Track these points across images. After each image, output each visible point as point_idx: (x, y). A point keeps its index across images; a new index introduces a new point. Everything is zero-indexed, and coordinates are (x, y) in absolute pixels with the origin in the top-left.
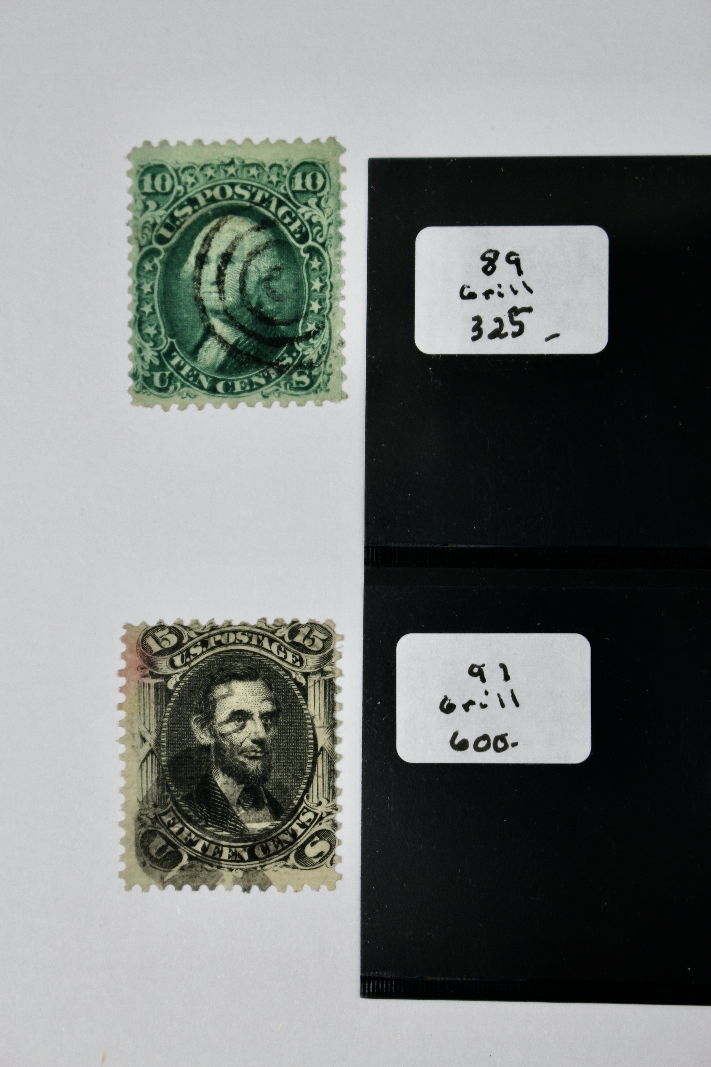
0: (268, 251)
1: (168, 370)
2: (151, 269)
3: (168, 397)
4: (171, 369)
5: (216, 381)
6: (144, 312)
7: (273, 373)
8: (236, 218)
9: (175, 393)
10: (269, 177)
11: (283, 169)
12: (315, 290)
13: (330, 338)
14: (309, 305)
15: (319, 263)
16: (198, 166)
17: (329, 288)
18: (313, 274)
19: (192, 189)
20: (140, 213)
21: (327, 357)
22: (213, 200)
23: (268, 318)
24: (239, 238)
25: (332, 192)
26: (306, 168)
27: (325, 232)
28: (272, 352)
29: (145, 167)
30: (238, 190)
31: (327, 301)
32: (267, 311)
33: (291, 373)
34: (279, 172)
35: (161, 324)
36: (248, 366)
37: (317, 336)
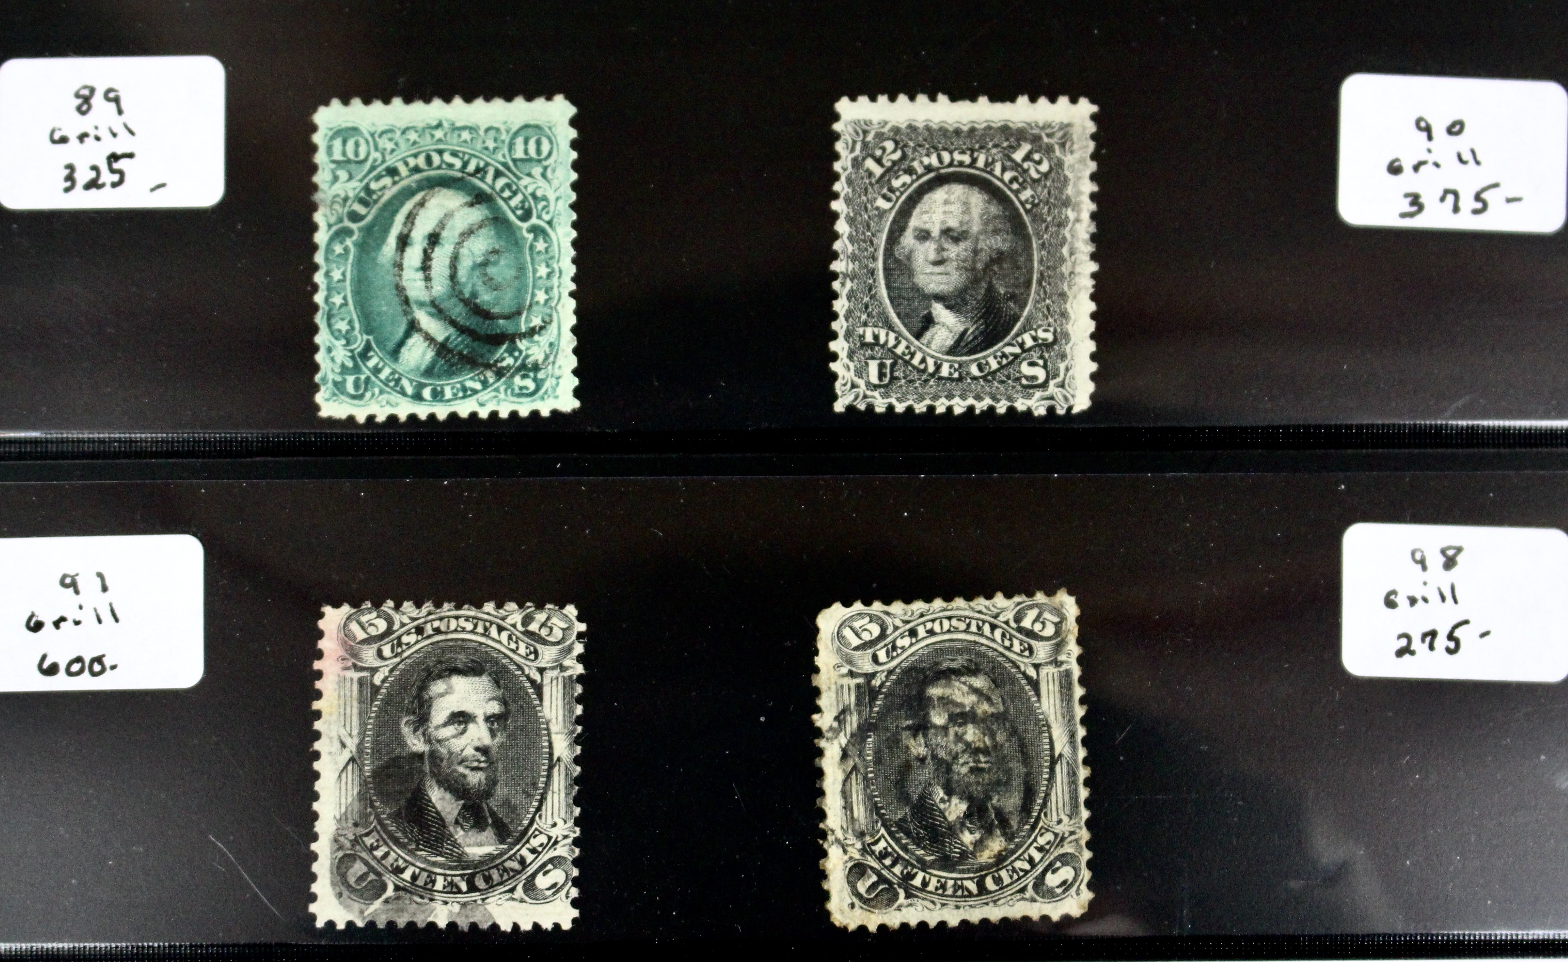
0: (483, 231)
1: (364, 373)
2: (343, 252)
3: (363, 406)
4: (368, 373)
5: (422, 386)
6: (334, 304)
7: (490, 376)
8: (445, 191)
9: (373, 401)
10: (484, 142)
11: (501, 134)
12: (540, 278)
13: (559, 334)
14: (533, 295)
15: (546, 245)
16: (399, 129)
17: (557, 274)
18: (537, 258)
19: (392, 156)
20: (328, 184)
21: (556, 356)
22: (416, 170)
23: (484, 310)
24: (449, 215)
25: (560, 160)
26: (530, 131)
27: (552, 208)
28: (489, 351)
29: (335, 130)
30: (447, 158)
31: (555, 291)
32: (483, 301)
33: (512, 376)
34: (497, 136)
35: (355, 317)
36: (461, 368)
37: (543, 332)
